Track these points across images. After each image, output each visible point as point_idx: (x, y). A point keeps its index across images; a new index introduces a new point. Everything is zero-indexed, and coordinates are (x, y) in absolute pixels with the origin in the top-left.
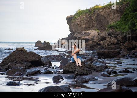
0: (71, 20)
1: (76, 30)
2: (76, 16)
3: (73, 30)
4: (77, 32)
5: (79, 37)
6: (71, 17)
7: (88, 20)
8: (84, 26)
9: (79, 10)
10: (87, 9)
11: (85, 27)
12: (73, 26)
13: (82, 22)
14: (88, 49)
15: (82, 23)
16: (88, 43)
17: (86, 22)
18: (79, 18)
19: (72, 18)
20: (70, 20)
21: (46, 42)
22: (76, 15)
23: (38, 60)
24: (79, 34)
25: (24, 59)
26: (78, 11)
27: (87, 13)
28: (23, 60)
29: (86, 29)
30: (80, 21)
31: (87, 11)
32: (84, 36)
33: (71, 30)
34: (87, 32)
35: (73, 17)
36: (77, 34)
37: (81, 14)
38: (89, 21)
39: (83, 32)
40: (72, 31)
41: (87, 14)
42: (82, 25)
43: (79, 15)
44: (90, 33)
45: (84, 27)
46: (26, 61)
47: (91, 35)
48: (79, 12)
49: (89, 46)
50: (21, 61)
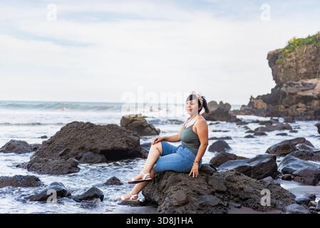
0: (277, 58)
1: (287, 79)
2: (287, 51)
3: (281, 79)
4: (288, 82)
5: (291, 92)
6: (276, 53)
7: (313, 57)
8: (305, 70)
9: (294, 39)
10: (311, 35)
11: (305, 73)
12: (281, 71)
13: (300, 61)
14: (308, 117)
15: (300, 65)
16: (310, 105)
17: (307, 61)
18: (292, 53)
19: (278, 54)
20: (273, 58)
21: (224, 103)
22: (287, 48)
23: (125, 146)
24: (291, 86)
25: (88, 145)
26: (293, 41)
27: (310, 43)
28: (82, 148)
29: (308, 76)
30: (296, 61)
31: (311, 40)
32: (303, 91)
33: (276, 78)
34: (310, 81)
35: (281, 52)
36: (286, 87)
37: (298, 47)
38: (315, 60)
39: (300, 82)
40: (279, 80)
41: (310, 46)
42: (300, 68)
43: (294, 49)
44: (316, 84)
45: (302, 72)
46: (90, 151)
47: (316, 88)
48: (294, 43)
49: (312, 112)
50: (79, 149)
